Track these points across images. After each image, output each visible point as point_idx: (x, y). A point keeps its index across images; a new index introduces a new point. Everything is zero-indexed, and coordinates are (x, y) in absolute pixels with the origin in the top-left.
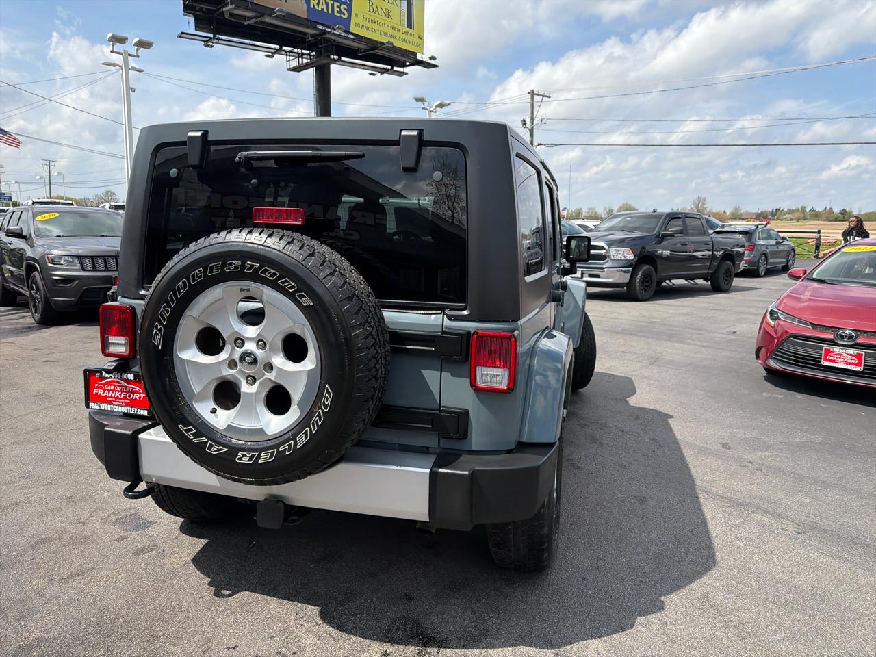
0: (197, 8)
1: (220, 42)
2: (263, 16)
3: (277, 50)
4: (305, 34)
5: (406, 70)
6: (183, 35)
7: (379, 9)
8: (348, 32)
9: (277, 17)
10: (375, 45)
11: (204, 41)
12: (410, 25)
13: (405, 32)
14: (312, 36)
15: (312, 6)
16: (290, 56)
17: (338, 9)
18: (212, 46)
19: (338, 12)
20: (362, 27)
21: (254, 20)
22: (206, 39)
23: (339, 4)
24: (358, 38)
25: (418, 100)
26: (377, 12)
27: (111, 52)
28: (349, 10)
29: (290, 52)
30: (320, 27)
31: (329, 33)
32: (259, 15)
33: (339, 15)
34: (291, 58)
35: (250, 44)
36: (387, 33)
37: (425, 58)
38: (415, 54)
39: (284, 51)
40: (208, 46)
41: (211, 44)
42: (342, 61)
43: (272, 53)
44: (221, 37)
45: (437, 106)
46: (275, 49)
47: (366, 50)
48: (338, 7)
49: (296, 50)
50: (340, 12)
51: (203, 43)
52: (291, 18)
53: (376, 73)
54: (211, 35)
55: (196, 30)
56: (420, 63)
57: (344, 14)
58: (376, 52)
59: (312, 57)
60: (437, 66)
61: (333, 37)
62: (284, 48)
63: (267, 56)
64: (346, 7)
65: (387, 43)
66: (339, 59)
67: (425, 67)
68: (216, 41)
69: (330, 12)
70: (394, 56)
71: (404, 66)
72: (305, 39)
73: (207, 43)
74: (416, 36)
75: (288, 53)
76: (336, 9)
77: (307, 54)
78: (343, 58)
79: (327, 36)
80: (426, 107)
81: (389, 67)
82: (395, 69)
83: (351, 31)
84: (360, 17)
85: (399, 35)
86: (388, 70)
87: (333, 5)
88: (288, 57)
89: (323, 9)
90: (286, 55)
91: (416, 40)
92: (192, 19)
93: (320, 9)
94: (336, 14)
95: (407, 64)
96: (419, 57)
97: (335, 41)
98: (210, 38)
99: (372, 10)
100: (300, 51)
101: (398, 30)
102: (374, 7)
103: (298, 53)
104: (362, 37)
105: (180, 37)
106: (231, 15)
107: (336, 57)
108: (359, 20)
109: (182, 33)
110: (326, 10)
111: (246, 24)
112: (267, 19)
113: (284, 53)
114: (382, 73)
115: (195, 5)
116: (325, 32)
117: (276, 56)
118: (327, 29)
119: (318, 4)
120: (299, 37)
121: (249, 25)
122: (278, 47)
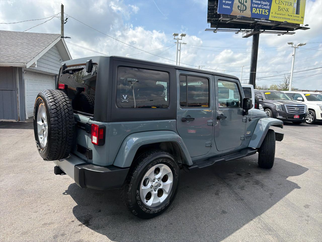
0: (212, 20)
1: (219, 30)
2: (233, 19)
3: (239, 30)
4: (250, 23)
5: (294, 31)
6: (207, 30)
7: (283, 9)
8: (268, 20)
9: (238, 19)
10: (279, 23)
11: (214, 31)
12: (297, 13)
13: (295, 16)
14: (252, 23)
15: (253, 12)
16: (244, 32)
17: (264, 12)
18: (216, 32)
19: (264, 13)
20: (274, 17)
21: (229, 21)
22: (214, 30)
23: (265, 10)
24: (272, 21)
25: (289, 44)
26: (282, 10)
27: (174, 39)
28: (269, 12)
29: (244, 30)
30: (256, 20)
31: (259, 21)
32: (231, 19)
33: (264, 14)
34: (244, 33)
35: (229, 30)
36: (286, 18)
37: (304, 26)
38: (299, 25)
39: (242, 30)
40: (215, 32)
41: (216, 31)
42: (266, 31)
43: (237, 32)
44: (219, 29)
45: (298, 46)
46: (238, 30)
47: (275, 26)
48: (264, 11)
49: (246, 30)
50: (265, 13)
51: (213, 31)
52: (244, 18)
53: (280, 34)
54: (216, 29)
55: (211, 27)
56: (301, 28)
57: (267, 13)
58: (279, 26)
59: (252, 32)
60: (310, 28)
61: (261, 23)
62: (242, 29)
63: (236, 33)
64: (268, 10)
65: (284, 22)
66: (264, 31)
67: (303, 29)
68: (217, 30)
69: (261, 13)
70: (288, 27)
71: (293, 30)
72: (249, 25)
73: (215, 31)
74: (300, 17)
75: (243, 31)
76: (263, 12)
77: (250, 31)
78: (265, 30)
79: (258, 23)
80: (293, 46)
81: (286, 31)
82: (289, 32)
83: (269, 19)
84: (274, 13)
85: (292, 18)
86: (286, 33)
87: (262, 11)
88: (243, 33)
89: (258, 13)
90: (243, 32)
91: (300, 19)
92: (210, 24)
93: (256, 13)
94: (263, 14)
95: (295, 29)
96: (301, 25)
97: (261, 24)
98: (215, 30)
99: (279, 10)
100: (248, 30)
101: (291, 16)
102: (281, 8)
103: (247, 31)
104: (274, 21)
105: (206, 30)
106: (222, 20)
107: (263, 30)
108: (274, 15)
109: (206, 29)
110: (259, 13)
111: (227, 23)
112: (235, 20)
113: (242, 31)
114: (283, 34)
115: (211, 19)
116: (257, 21)
117: (239, 33)
118: (259, 20)
119: (256, 11)
120: (248, 25)
121: (228, 23)
122: (239, 29)
